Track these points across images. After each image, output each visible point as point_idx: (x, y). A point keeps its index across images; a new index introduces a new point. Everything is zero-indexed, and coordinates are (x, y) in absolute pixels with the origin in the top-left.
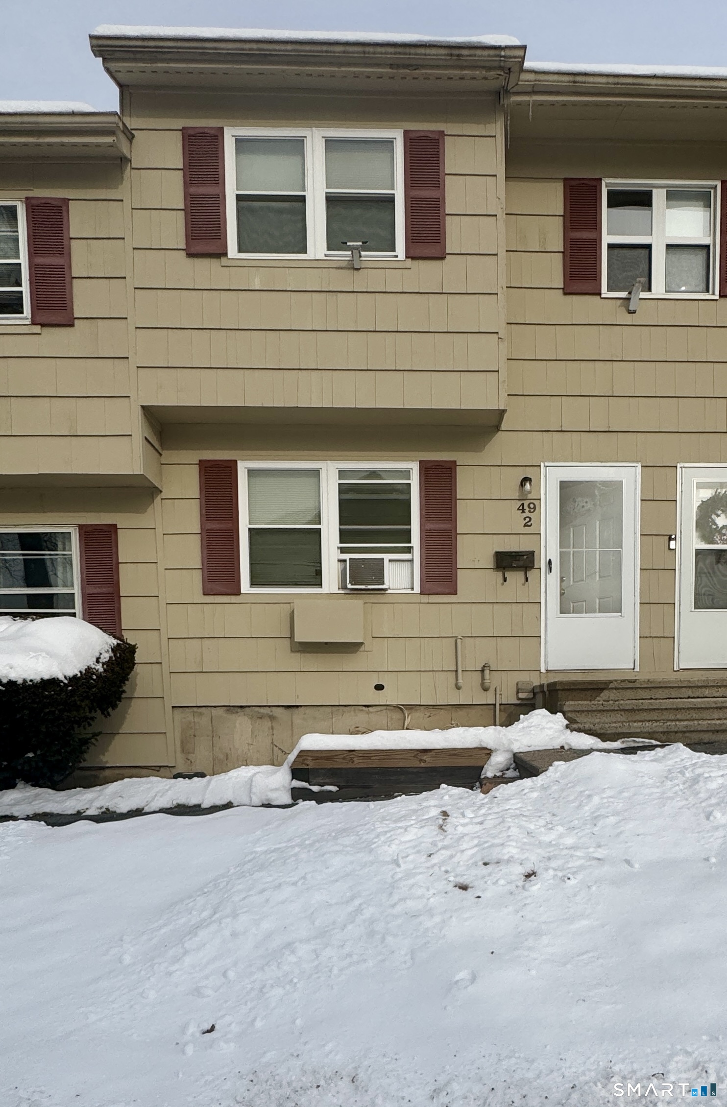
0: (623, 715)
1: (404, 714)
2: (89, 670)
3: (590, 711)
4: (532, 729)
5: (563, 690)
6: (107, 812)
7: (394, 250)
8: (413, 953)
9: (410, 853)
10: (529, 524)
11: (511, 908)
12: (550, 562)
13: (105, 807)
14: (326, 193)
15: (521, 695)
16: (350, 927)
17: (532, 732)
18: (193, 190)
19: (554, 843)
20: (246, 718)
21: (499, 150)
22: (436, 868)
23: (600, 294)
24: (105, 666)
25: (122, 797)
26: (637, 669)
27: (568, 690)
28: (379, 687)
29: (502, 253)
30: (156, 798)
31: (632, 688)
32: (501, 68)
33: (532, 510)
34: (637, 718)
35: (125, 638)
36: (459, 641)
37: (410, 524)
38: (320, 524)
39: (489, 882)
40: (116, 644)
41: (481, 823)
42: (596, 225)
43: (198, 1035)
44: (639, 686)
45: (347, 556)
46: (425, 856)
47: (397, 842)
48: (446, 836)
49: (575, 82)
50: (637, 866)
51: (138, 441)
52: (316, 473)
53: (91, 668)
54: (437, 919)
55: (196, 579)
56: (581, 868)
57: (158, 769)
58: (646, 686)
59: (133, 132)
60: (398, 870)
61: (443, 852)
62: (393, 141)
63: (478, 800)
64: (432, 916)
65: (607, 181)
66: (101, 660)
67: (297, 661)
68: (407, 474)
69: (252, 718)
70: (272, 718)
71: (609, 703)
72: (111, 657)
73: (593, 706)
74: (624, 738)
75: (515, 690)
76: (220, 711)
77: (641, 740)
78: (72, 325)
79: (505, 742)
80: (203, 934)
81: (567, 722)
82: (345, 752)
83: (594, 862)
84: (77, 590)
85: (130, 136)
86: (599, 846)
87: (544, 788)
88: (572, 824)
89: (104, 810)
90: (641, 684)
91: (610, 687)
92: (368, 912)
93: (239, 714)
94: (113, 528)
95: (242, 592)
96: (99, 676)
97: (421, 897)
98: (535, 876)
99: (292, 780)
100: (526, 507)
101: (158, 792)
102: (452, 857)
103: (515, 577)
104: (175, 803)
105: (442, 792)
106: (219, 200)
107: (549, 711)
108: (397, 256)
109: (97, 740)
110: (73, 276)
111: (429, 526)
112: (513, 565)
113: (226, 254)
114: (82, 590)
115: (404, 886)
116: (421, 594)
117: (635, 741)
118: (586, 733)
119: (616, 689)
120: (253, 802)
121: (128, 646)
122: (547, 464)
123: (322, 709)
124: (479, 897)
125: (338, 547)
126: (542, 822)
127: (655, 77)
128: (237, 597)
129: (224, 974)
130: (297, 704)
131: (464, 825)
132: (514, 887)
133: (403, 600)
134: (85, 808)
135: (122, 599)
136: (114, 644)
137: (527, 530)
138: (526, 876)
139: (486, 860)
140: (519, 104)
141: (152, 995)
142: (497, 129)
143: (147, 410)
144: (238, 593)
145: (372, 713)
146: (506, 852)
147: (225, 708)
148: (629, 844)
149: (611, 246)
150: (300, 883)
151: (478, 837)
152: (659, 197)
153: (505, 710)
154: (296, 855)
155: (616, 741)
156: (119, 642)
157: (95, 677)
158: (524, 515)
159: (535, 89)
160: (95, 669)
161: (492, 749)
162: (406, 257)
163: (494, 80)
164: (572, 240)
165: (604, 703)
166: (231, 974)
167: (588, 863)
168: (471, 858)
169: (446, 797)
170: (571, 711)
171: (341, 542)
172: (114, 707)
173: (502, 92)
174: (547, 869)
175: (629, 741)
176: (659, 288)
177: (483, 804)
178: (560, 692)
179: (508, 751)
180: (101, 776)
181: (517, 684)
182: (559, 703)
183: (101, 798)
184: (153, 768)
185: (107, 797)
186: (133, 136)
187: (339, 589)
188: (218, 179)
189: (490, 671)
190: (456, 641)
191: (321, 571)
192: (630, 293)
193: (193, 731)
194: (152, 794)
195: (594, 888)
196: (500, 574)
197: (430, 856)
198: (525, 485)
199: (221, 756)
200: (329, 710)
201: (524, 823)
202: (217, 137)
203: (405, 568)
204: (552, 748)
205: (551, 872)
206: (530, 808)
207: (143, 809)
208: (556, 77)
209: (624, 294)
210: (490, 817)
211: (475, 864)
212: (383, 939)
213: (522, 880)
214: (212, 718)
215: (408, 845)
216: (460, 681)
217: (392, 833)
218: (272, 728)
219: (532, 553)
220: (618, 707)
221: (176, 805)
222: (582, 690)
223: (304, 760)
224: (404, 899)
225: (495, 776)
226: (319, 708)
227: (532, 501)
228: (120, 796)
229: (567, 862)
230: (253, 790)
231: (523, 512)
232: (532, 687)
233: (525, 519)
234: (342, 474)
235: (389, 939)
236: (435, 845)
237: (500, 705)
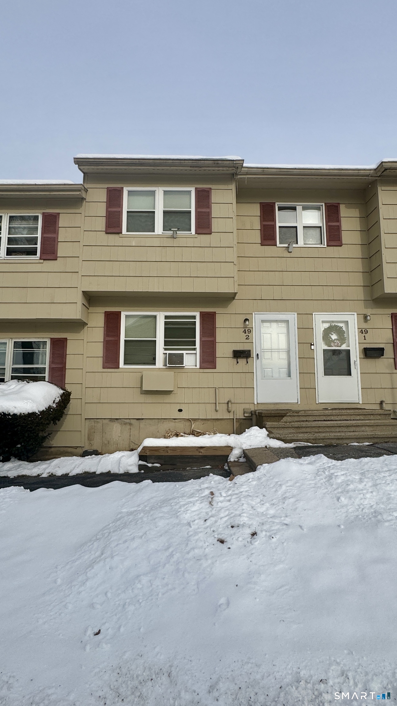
0: (294, 429)
1: (191, 422)
2: (50, 407)
3: (278, 427)
4: (251, 437)
5: (266, 416)
6: (52, 475)
7: (191, 231)
8: (198, 584)
9: (196, 518)
10: (248, 338)
11: (245, 556)
12: (258, 355)
13: (51, 473)
14: (163, 210)
15: (246, 415)
16: (167, 566)
17: (252, 439)
18: (110, 209)
19: (265, 513)
20: (119, 424)
21: (233, 193)
22: (209, 529)
23: (276, 245)
24: (57, 404)
25: (59, 467)
26: (299, 403)
27: (268, 416)
28: (180, 410)
29: (235, 231)
30: (75, 468)
31: (297, 416)
32: (235, 167)
33: (249, 332)
34: (301, 431)
35: (66, 389)
36: (217, 390)
37: (195, 338)
38: (156, 338)
39: (234, 539)
40: (62, 392)
41: (229, 501)
42: (274, 220)
43: (92, 636)
44: (301, 415)
45: (168, 352)
46: (203, 521)
47: (189, 512)
48: (213, 509)
49: (263, 171)
50: (305, 530)
51: (79, 306)
52: (155, 317)
53: (51, 406)
54: (210, 561)
55: (100, 362)
56: (278, 530)
57: (76, 448)
58: (304, 415)
59: (88, 189)
60: (190, 529)
61: (212, 519)
62: (191, 192)
63: (228, 485)
64: (207, 559)
65: (278, 203)
66: (55, 402)
67: (143, 398)
68: (194, 317)
69: (121, 424)
70: (130, 424)
71: (287, 424)
72: (60, 400)
73: (279, 425)
74: (295, 442)
75: (243, 412)
76: (107, 421)
77: (303, 443)
78: (56, 260)
79: (239, 444)
80: (96, 567)
81: (267, 433)
82: (165, 448)
83: (285, 527)
84: (47, 366)
85: (86, 190)
86: (286, 516)
87: (259, 479)
88: (273, 502)
89: (50, 474)
90: (301, 414)
91: (287, 415)
92: (177, 556)
93: (115, 422)
94: (66, 339)
95: (120, 367)
96: (54, 409)
97: (202, 547)
98: (256, 535)
99: (139, 461)
100: (246, 331)
101: (76, 465)
102: (216, 522)
103: (242, 361)
104: (84, 471)
105: (210, 478)
106: (120, 213)
107: (259, 427)
108: (192, 233)
109: (50, 437)
110: (58, 241)
111: (203, 339)
112: (241, 356)
113: (121, 233)
114: (49, 366)
115: (193, 540)
116: (200, 368)
117: (300, 444)
118: (277, 439)
119: (290, 416)
120: (120, 471)
121: (67, 393)
122: (255, 313)
123: (153, 420)
124: (229, 548)
125: (163, 348)
126: (258, 500)
127: (295, 169)
128: (118, 369)
129: (106, 594)
130: (142, 418)
131: (221, 502)
132: (246, 542)
133: (192, 371)
134: (41, 473)
135: (67, 370)
136: (61, 393)
137: (247, 341)
138: (252, 535)
139: (233, 525)
140: (241, 178)
141: (70, 607)
142: (233, 187)
143: (84, 293)
144: (118, 367)
145: (176, 422)
146: (242, 520)
147: (108, 420)
148: (301, 515)
149: (280, 227)
150: (143, 537)
151: (228, 509)
152: (299, 208)
153: (238, 421)
154: (141, 518)
155: (291, 443)
156: (64, 391)
157: (52, 410)
158: (246, 334)
159: (248, 173)
160: (52, 406)
161: (233, 447)
162: (196, 234)
163: (231, 171)
164: (264, 225)
165: (285, 424)
166: (109, 595)
167: (281, 528)
168: (225, 523)
169: (213, 482)
170: (270, 428)
171: (165, 346)
172: (59, 420)
173: (234, 174)
174: (262, 531)
175: (297, 444)
176: (301, 243)
177: (230, 487)
178: (264, 417)
179: (240, 448)
180: (50, 451)
181: (244, 410)
182: (264, 423)
183: (50, 467)
184: (74, 447)
185: (52, 467)
186: (87, 190)
187: (163, 366)
188: (120, 205)
189: (231, 403)
190: (216, 389)
191: (155, 358)
192: (289, 245)
193: (94, 430)
194: (73, 466)
195: (285, 544)
196: (235, 360)
197: (205, 521)
198: (246, 322)
199: (106, 442)
200: (157, 421)
201: (250, 501)
202: (121, 191)
203: (193, 357)
204: (261, 447)
205: (264, 533)
206: (252, 491)
207: (69, 474)
208: (256, 169)
209: (286, 245)
210: (234, 497)
211: (227, 527)
212: (183, 575)
213: (250, 538)
214: (103, 424)
215: (195, 513)
216: (218, 408)
217: (187, 506)
218: (130, 429)
219: (250, 351)
220: (291, 425)
221: (84, 472)
222: (274, 416)
223: (145, 451)
224: (193, 549)
225: (235, 461)
226: (152, 420)
227: (249, 329)
228: (58, 467)
229: (271, 527)
230: (121, 466)
231: (245, 333)
232: (251, 411)
233: (246, 336)
234: (166, 317)
235: (186, 575)
236: (208, 514)
237: (236, 419)
